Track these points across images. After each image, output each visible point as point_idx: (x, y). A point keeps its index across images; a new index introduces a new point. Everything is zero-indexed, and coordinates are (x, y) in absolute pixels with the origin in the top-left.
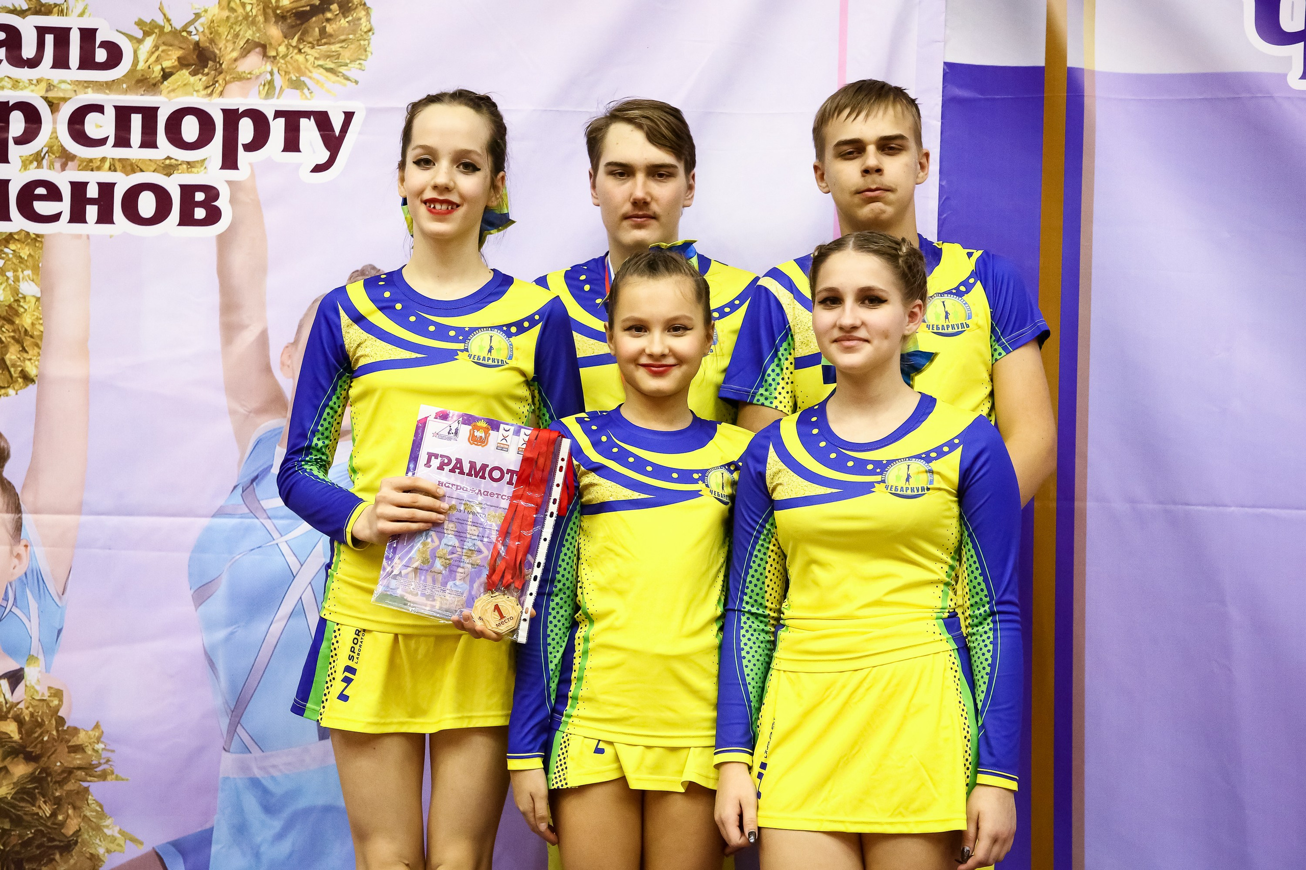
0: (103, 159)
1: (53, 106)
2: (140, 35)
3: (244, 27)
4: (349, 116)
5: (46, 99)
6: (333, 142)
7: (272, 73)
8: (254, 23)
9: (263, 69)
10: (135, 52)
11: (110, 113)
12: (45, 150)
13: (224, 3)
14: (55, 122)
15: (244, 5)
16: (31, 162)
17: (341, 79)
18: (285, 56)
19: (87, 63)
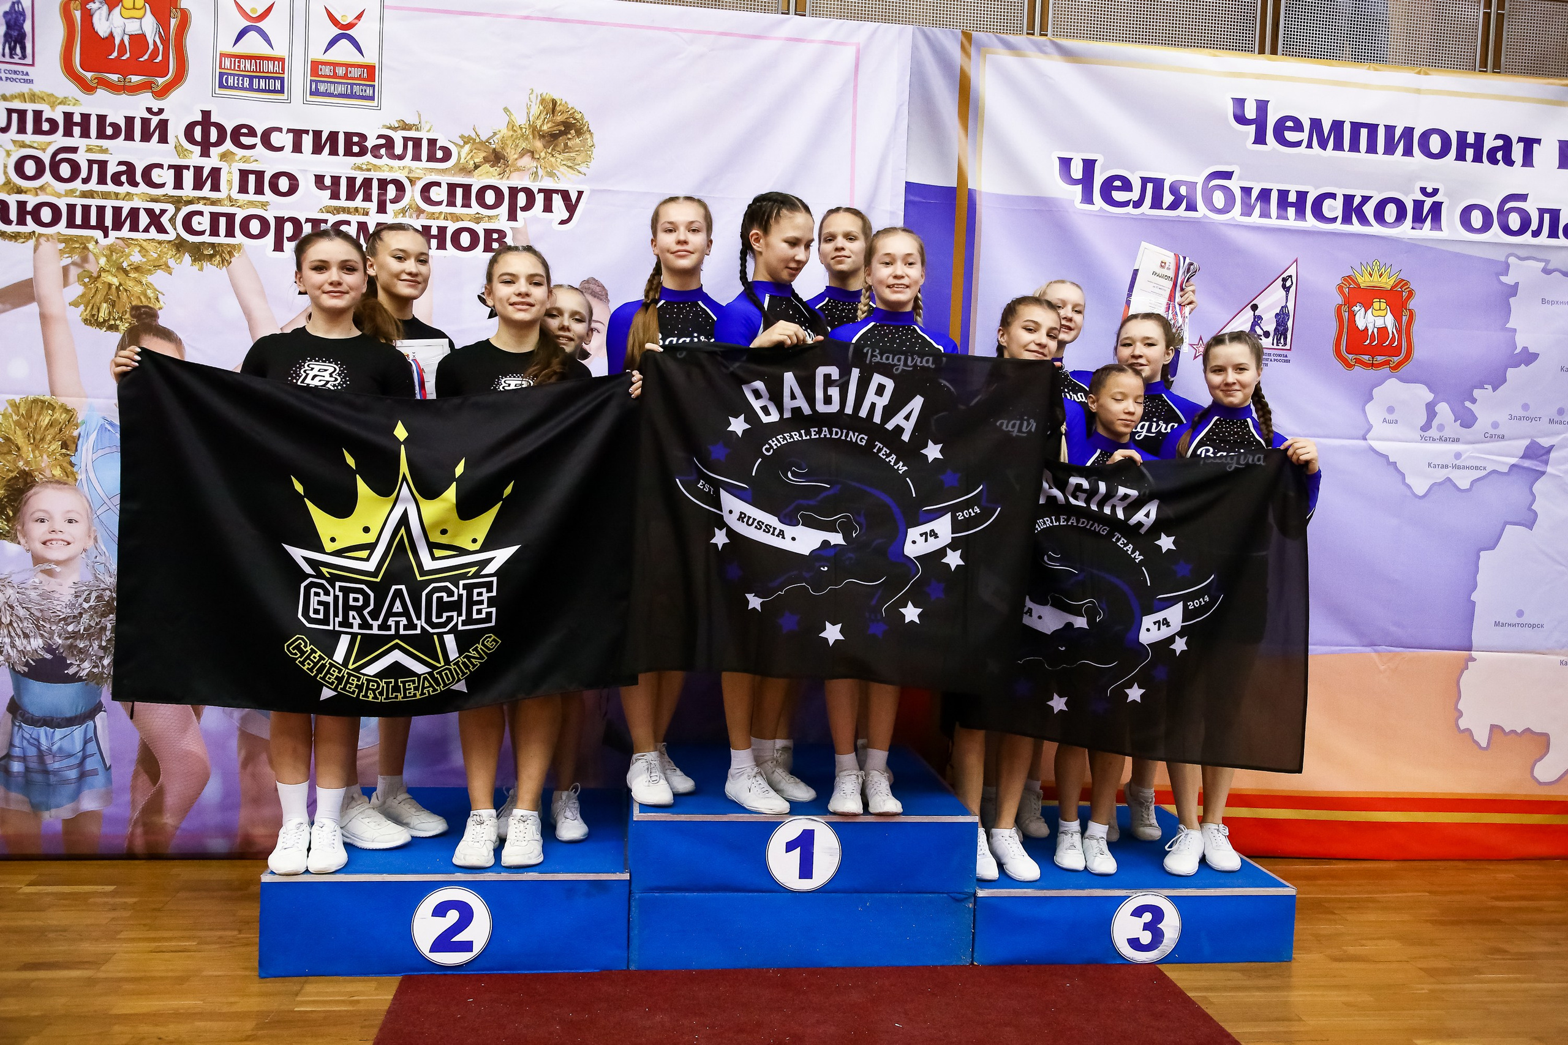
0: (441, 213)
1: (412, 182)
2: (462, 143)
3: (521, 141)
4: (580, 193)
5: (408, 178)
6: (571, 208)
7: (536, 168)
8: (527, 139)
9: (532, 165)
10: (459, 153)
11: (445, 187)
12: (407, 207)
13: (510, 127)
14: (413, 191)
15: (521, 128)
16: (399, 214)
17: (576, 173)
18: (545, 158)
19: (432, 158)
